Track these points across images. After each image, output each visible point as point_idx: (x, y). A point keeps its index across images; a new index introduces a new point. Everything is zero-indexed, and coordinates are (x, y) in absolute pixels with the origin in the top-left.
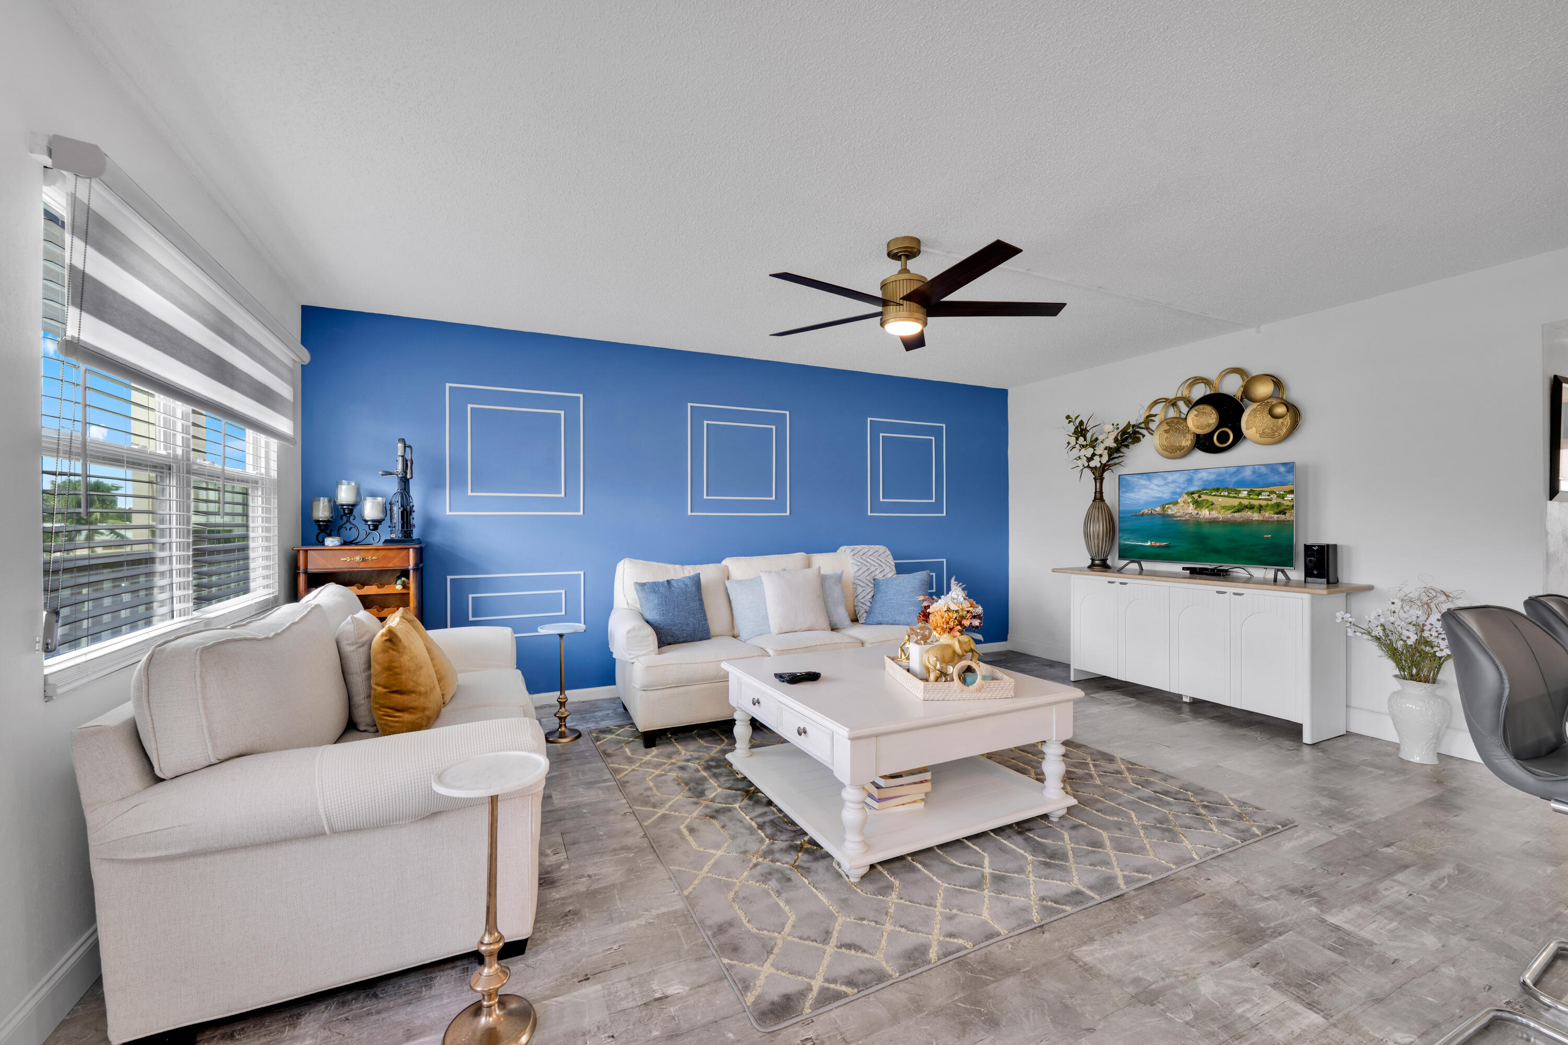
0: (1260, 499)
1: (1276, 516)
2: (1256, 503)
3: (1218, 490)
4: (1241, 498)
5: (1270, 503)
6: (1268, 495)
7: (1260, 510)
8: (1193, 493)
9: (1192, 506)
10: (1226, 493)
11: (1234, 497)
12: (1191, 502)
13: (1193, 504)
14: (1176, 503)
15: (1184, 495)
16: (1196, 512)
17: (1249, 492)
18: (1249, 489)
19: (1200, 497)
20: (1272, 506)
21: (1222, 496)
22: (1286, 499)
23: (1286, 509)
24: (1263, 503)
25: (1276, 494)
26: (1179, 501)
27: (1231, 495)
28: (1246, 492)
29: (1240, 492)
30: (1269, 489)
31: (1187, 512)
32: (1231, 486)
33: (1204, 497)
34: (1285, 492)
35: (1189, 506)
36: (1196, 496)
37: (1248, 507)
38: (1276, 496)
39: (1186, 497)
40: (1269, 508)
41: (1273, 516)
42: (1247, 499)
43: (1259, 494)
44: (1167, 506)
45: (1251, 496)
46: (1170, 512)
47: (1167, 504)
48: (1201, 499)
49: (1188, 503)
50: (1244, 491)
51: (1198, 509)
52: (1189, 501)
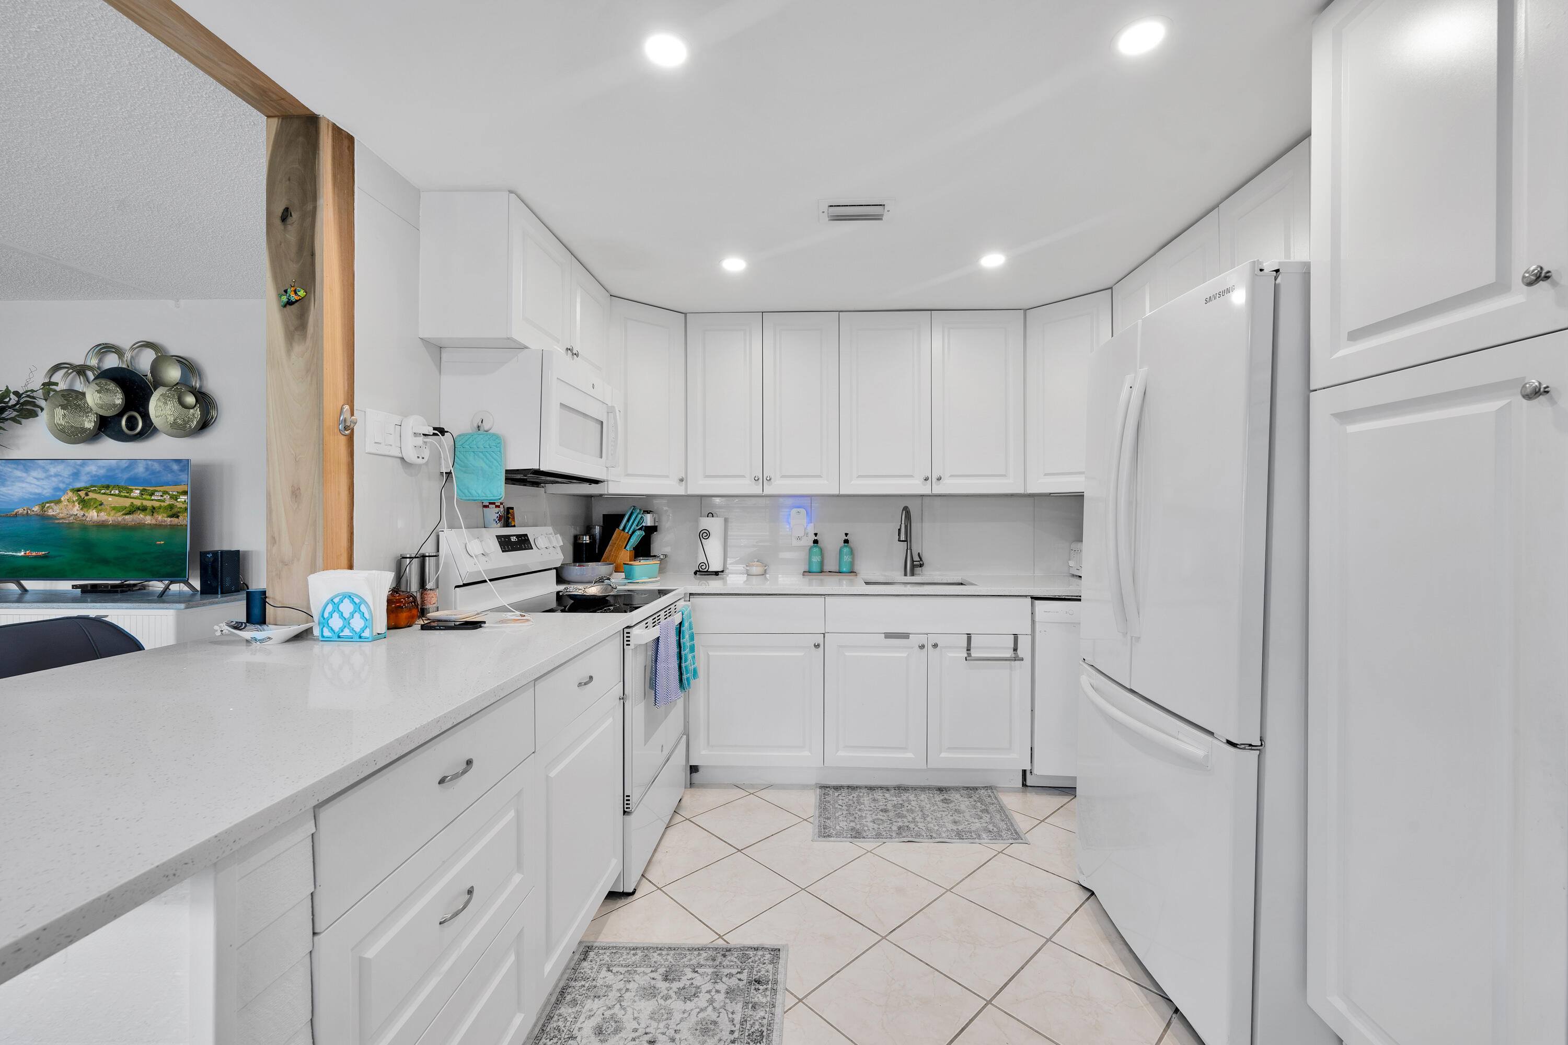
0: (153, 500)
1: (169, 519)
2: (148, 504)
3: (108, 487)
4: (133, 498)
5: (162, 504)
6: (162, 496)
7: (153, 513)
8: (79, 490)
9: (78, 506)
10: (117, 492)
11: (126, 497)
12: (77, 500)
13: (79, 504)
14: (58, 502)
15: (69, 492)
16: (82, 513)
17: (141, 491)
18: (141, 488)
19: (87, 495)
20: (165, 508)
21: (112, 495)
22: (179, 500)
23: (179, 512)
24: (156, 504)
25: (169, 494)
26: (62, 499)
27: (122, 494)
28: (138, 492)
29: (132, 490)
30: (162, 489)
31: (71, 513)
32: (122, 484)
33: (92, 495)
34: (178, 492)
35: (74, 506)
36: (82, 494)
37: (141, 508)
38: (169, 497)
39: (70, 494)
40: (161, 510)
41: (166, 519)
42: (139, 499)
43: (152, 494)
44: (48, 505)
45: (144, 496)
46: (50, 513)
47: (48, 503)
48: (88, 497)
49: (74, 502)
50: (136, 489)
51: (85, 510)
52: (74, 499)
